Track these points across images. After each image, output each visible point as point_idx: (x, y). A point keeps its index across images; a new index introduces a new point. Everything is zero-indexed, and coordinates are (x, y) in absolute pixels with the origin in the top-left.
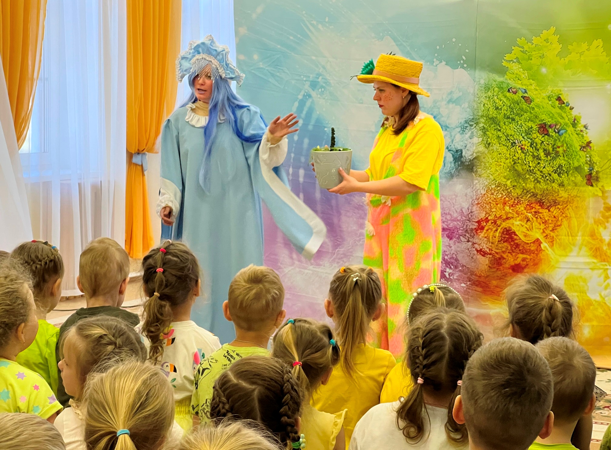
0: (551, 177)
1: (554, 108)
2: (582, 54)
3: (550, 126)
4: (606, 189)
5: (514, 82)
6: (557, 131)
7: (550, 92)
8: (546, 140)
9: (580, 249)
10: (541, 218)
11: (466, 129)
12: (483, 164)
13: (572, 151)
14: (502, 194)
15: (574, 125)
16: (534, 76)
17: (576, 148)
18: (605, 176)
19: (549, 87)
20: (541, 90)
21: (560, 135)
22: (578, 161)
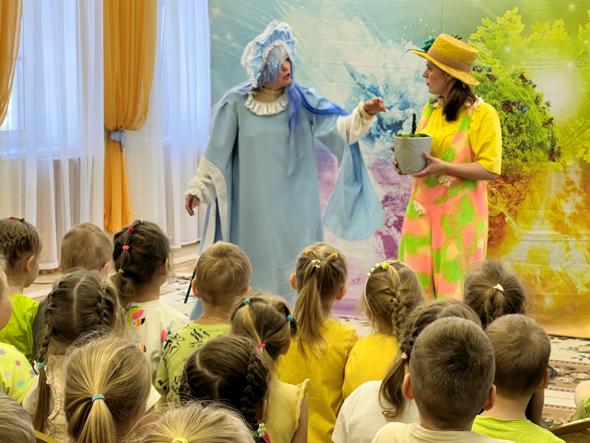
0: (515, 153)
1: (518, 86)
2: (544, 33)
3: (514, 104)
4: (568, 164)
5: (479, 60)
6: (520, 108)
7: (513, 70)
8: (510, 116)
9: (543, 222)
10: (505, 192)
13: (534, 127)
15: (537, 102)
16: (498, 55)
17: (539, 125)
18: (566, 151)
19: (512, 65)
20: (505, 69)
21: (523, 112)
22: (541, 137)
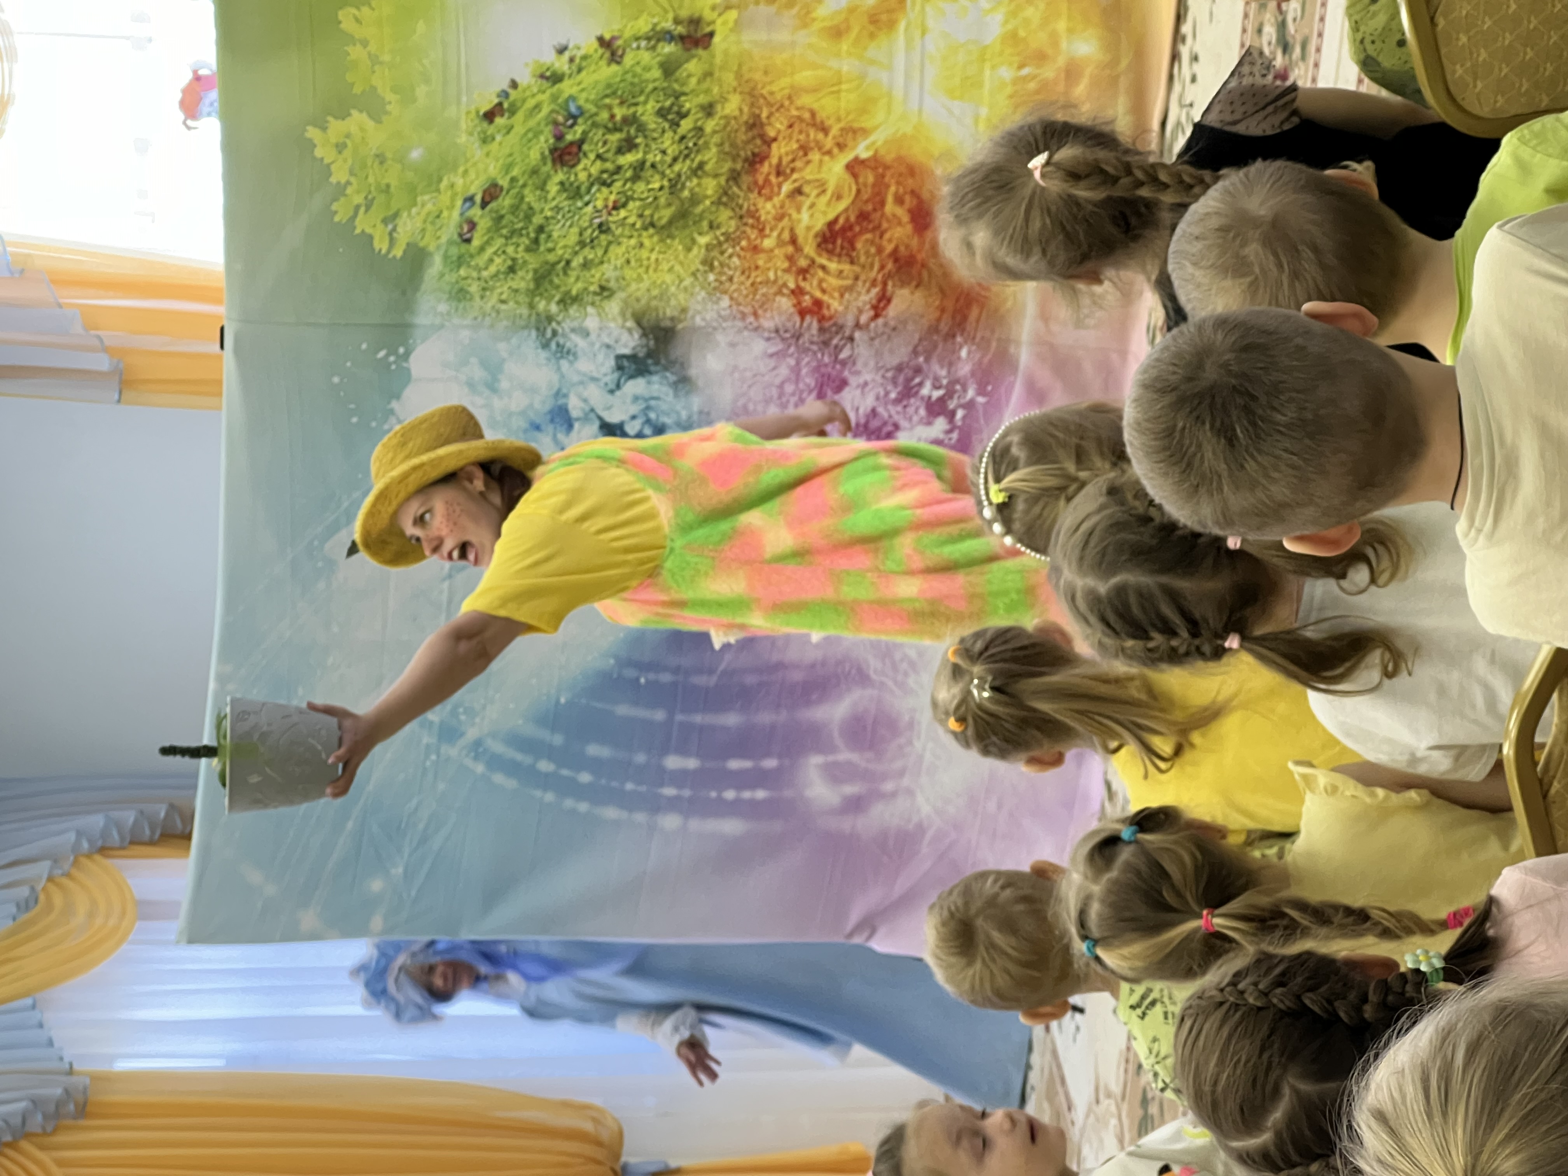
0: (690, 135)
1: (512, 127)
2: (374, 60)
3: (559, 137)
5: (444, 229)
6: (570, 122)
7: (472, 139)
8: (593, 147)
9: (872, 62)
10: (793, 160)
11: (563, 347)
12: (654, 303)
13: (622, 85)
14: (730, 257)
15: (556, 78)
16: (431, 179)
17: (615, 73)
19: (458, 141)
20: (467, 161)
21: (582, 114)
22: (647, 69)
